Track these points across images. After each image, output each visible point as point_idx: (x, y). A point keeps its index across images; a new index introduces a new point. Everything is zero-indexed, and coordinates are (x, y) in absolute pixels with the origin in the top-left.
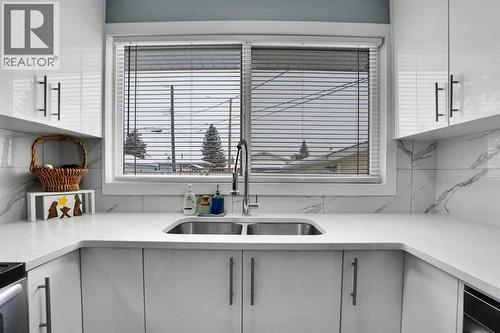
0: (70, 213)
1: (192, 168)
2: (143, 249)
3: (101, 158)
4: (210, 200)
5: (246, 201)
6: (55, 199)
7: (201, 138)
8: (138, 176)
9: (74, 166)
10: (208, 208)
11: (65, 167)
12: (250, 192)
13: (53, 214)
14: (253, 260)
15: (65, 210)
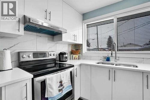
0: (77, 59)
1: (104, 50)
2: (91, 66)
3: (82, 48)
4: (106, 58)
5: (116, 58)
6: (75, 56)
7: (107, 40)
8: (90, 52)
9: (78, 50)
10: (106, 60)
11: (76, 50)
12: (117, 56)
13: (75, 59)
14: (115, 71)
15: (76, 58)
